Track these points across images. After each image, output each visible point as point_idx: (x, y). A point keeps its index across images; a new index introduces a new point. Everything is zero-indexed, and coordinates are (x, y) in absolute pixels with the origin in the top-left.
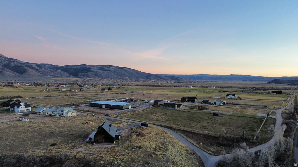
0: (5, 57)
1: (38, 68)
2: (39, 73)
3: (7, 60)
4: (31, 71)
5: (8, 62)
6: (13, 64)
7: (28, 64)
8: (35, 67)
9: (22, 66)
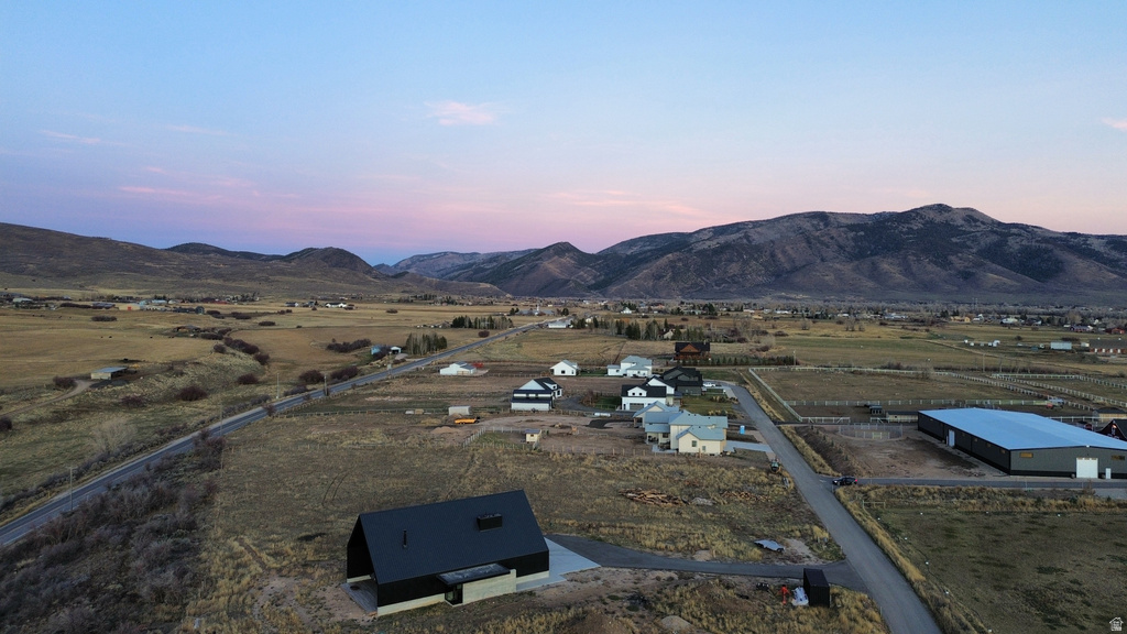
0: (993, 220)
1: (1115, 254)
2: (1116, 273)
3: (996, 232)
4: (1081, 267)
5: (995, 238)
6: (1014, 244)
7: (1073, 241)
8: (1102, 250)
9: (1046, 251)
